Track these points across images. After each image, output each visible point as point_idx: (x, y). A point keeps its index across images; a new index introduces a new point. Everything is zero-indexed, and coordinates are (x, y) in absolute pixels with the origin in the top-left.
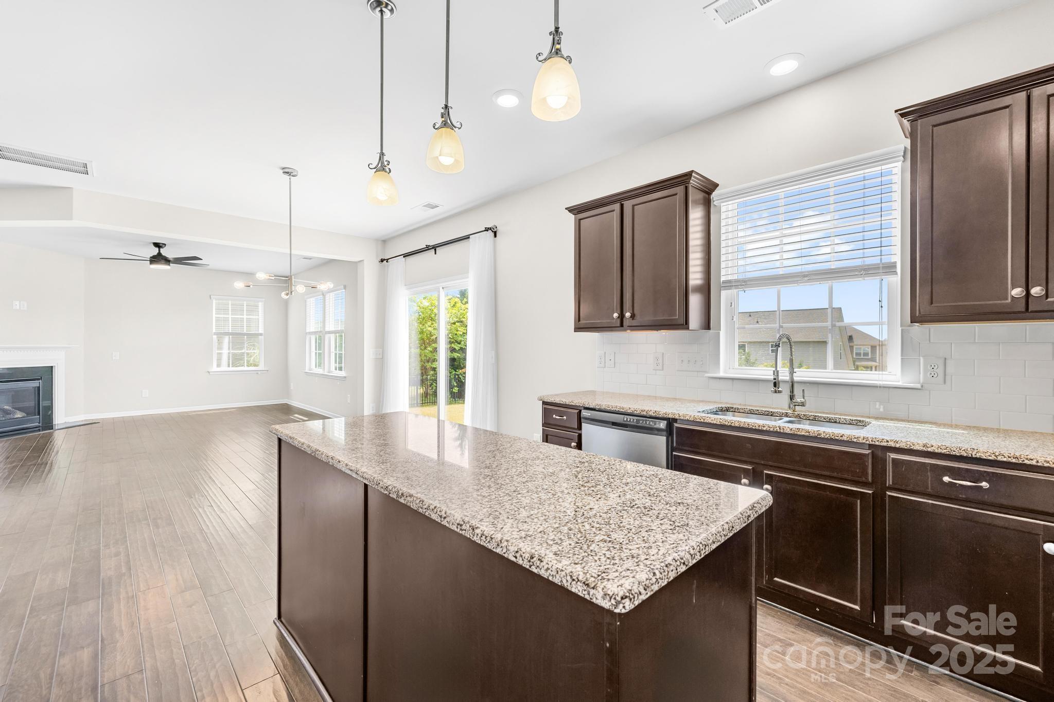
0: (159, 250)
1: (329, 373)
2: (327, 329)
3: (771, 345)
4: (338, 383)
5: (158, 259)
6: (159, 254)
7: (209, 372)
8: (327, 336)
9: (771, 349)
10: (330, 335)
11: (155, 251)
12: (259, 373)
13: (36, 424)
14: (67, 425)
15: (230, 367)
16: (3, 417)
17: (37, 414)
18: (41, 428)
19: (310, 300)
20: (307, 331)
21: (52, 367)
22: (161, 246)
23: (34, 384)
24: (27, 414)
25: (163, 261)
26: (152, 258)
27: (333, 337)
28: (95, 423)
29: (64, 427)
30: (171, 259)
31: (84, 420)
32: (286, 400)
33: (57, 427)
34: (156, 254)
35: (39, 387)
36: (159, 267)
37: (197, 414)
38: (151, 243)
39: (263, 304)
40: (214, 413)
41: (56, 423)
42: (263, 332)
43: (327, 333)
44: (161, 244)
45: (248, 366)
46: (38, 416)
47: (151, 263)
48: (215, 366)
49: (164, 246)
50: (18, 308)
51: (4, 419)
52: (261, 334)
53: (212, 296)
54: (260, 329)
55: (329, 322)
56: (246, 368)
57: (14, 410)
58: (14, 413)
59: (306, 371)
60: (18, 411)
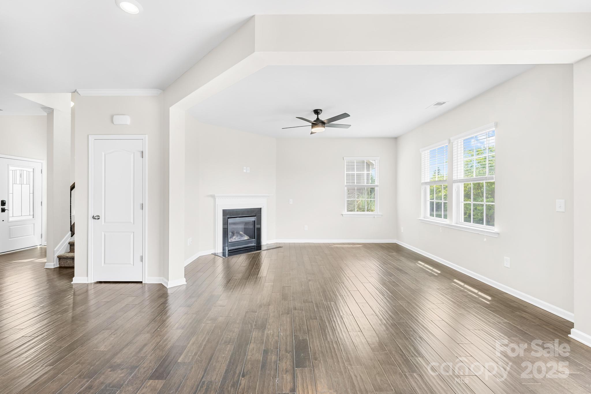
0: (318, 116)
1: (457, 224)
2: (455, 178)
4: (485, 240)
5: (318, 123)
6: (318, 119)
7: (342, 214)
8: (455, 186)
10: (458, 184)
11: (314, 117)
12: (376, 217)
13: (254, 244)
14: (267, 247)
15: (356, 211)
16: (240, 238)
17: (254, 238)
18: (256, 247)
19: (426, 152)
20: (422, 181)
21: (261, 208)
22: (319, 113)
23: (253, 219)
24: (250, 238)
25: (320, 124)
26: (313, 123)
27: (462, 186)
28: (280, 247)
29: (266, 248)
30: (325, 121)
31: (276, 243)
32: (396, 240)
33: (263, 248)
34: (316, 119)
35: (255, 221)
36: (319, 130)
37: (337, 247)
38: (312, 111)
39: (378, 161)
40: (348, 247)
41: (263, 244)
42: (378, 184)
43: (455, 183)
44: (319, 111)
45: (368, 211)
46: (255, 239)
47: (312, 128)
48: (346, 210)
49: (321, 112)
50: (246, 171)
51: (240, 240)
52: (377, 186)
53: (344, 158)
54: (376, 182)
55: (458, 170)
56: (366, 213)
57: (244, 234)
58: (244, 236)
59: (422, 218)
60: (246, 235)
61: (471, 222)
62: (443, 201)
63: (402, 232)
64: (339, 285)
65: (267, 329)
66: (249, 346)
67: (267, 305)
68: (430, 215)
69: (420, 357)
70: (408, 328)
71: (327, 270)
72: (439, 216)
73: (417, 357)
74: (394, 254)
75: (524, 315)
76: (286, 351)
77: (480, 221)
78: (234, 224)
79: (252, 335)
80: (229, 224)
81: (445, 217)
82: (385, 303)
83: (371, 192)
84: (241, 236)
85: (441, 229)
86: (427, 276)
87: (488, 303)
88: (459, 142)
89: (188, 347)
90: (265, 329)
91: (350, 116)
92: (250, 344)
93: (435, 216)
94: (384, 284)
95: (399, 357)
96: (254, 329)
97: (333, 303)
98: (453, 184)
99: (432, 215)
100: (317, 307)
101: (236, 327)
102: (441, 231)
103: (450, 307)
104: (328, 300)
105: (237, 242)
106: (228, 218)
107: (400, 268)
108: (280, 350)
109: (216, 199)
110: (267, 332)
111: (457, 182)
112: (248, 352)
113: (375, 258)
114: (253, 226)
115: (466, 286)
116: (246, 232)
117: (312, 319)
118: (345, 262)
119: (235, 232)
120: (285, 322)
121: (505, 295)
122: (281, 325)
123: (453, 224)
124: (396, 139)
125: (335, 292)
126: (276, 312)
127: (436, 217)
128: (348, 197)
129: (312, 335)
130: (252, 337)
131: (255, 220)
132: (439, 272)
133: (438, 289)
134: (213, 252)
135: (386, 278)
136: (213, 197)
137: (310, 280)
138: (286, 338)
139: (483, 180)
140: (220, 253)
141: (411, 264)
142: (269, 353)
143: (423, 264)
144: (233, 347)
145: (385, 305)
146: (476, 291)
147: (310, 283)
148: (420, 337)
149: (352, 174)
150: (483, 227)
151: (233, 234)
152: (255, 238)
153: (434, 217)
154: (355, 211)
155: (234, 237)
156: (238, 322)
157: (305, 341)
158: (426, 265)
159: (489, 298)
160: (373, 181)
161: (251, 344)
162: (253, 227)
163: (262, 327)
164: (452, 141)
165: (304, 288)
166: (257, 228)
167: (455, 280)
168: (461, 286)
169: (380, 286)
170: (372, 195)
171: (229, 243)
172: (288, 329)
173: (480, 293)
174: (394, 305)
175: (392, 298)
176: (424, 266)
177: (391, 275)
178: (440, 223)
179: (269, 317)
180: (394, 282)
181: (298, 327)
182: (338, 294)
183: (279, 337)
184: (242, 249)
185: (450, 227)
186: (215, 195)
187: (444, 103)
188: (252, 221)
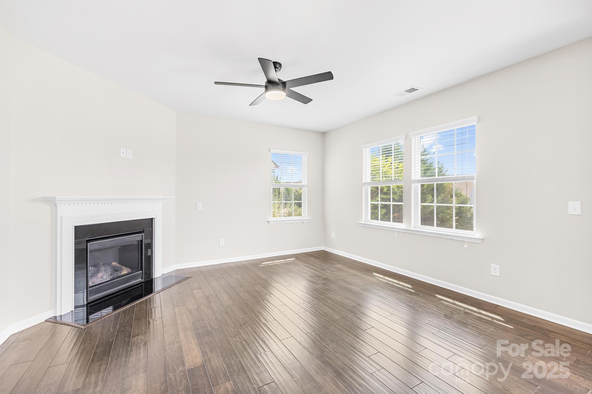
1: (417, 228)
4: (466, 246)
7: (269, 222)
8: (413, 185)
12: (303, 222)
13: (139, 280)
16: (111, 275)
17: (140, 269)
18: (143, 284)
19: (367, 150)
20: (364, 181)
21: (152, 219)
23: (138, 237)
24: (132, 270)
28: (188, 278)
31: (176, 270)
32: (323, 247)
35: (142, 241)
43: (415, 183)
45: (295, 215)
46: (141, 271)
48: (272, 215)
51: (111, 278)
52: (305, 186)
53: (271, 150)
54: (304, 181)
56: (294, 218)
57: (120, 266)
58: (121, 270)
59: (363, 223)
60: (124, 267)
61: (434, 226)
62: (392, 203)
63: (333, 237)
68: (373, 218)
72: (386, 219)
78: (100, 250)
80: (90, 252)
84: (115, 269)
85: (396, 234)
91: (333, 79)
99: (376, 219)
102: (396, 237)
105: (106, 282)
106: (86, 240)
109: (58, 205)
111: (418, 182)
119: (102, 265)
123: (412, 229)
124: (323, 134)
127: (381, 220)
131: (141, 239)
134: (50, 314)
136: (52, 202)
140: (69, 312)
143: (382, 276)
150: (453, 232)
151: (98, 269)
152: (142, 269)
153: (378, 220)
154: (282, 217)
155: (100, 275)
158: (387, 278)
164: (410, 137)
166: (146, 253)
170: (299, 197)
171: (89, 289)
178: (395, 228)
184: (119, 293)
185: (407, 232)
186: (55, 198)
187: (417, 90)
188: (137, 241)
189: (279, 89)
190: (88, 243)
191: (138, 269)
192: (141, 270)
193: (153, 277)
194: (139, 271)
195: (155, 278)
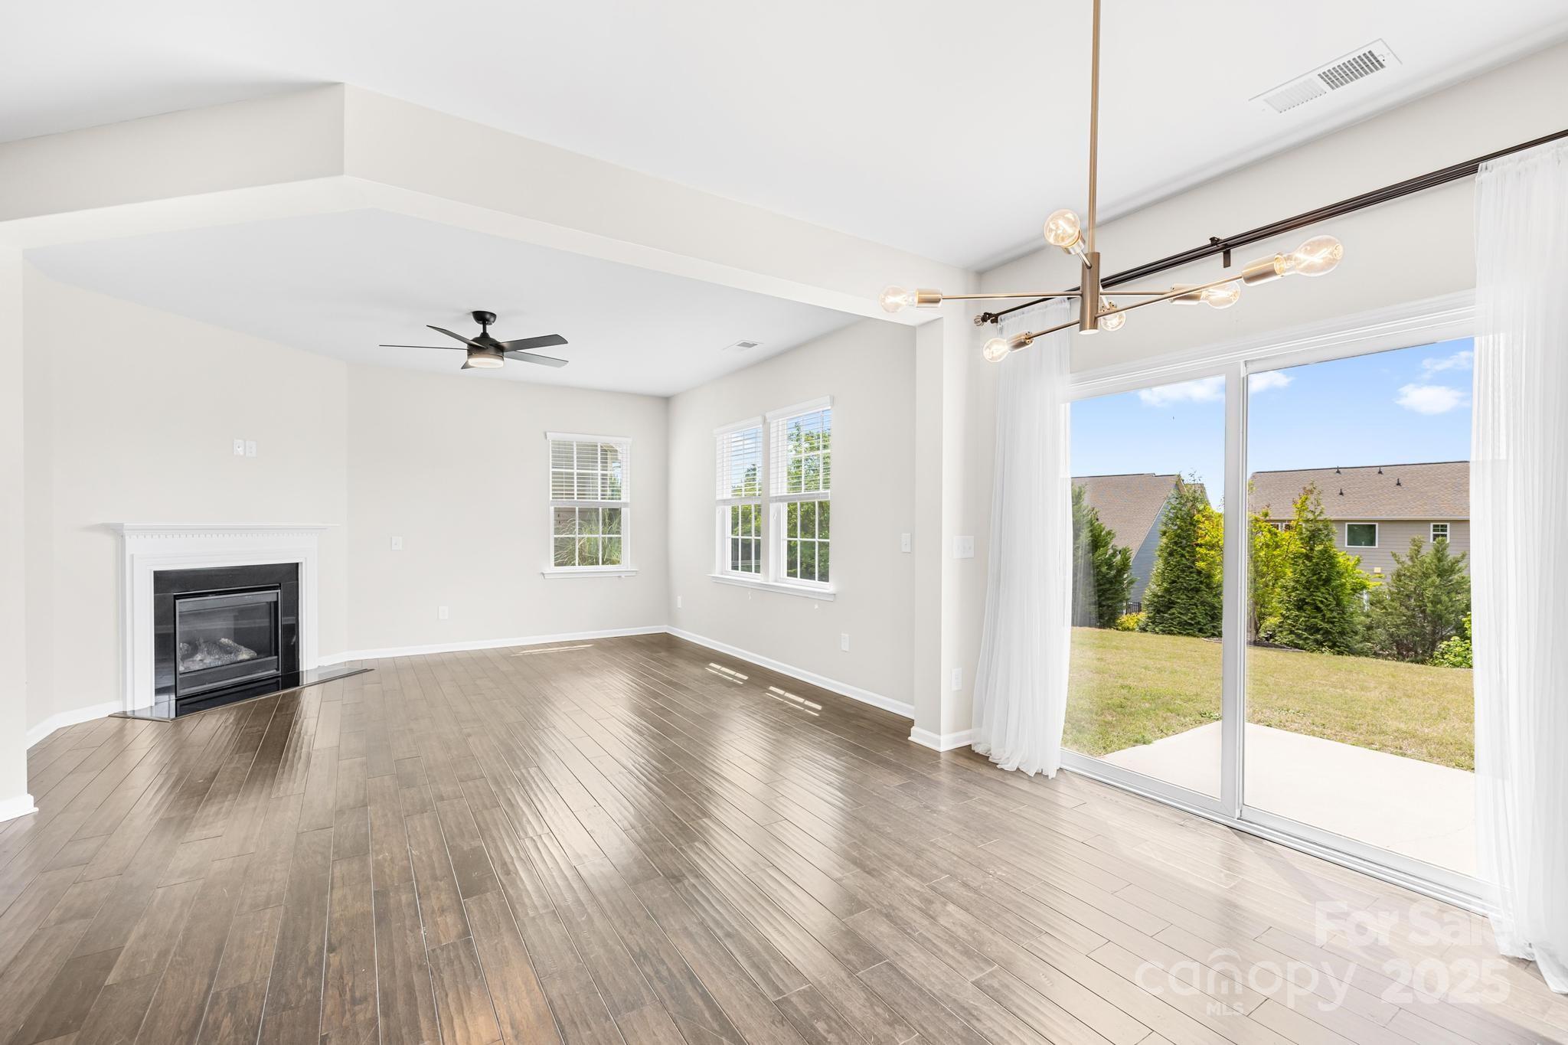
0: (484, 329)
1: (776, 581)
2: (773, 493)
3: (1434, 526)
4: (816, 607)
5: (484, 345)
6: (485, 335)
7: (543, 574)
8: (773, 507)
9: (1432, 533)
10: (778, 504)
11: (474, 330)
12: (623, 576)
13: (273, 672)
14: (320, 675)
15: (577, 564)
16: (219, 659)
17: (273, 653)
18: (280, 679)
19: (725, 437)
20: (718, 497)
21: (297, 564)
22: (488, 320)
23: (270, 596)
24: (258, 653)
25: (492, 350)
26: (470, 345)
27: (784, 509)
28: (366, 671)
29: (317, 680)
30: (505, 345)
31: (349, 661)
32: (666, 626)
33: (306, 679)
34: (479, 336)
35: (276, 603)
36: (485, 363)
37: (531, 655)
38: (469, 314)
39: (629, 448)
40: (558, 652)
41: (304, 670)
42: (629, 501)
43: (773, 502)
44: (488, 316)
45: (603, 563)
46: (276, 657)
47: (468, 355)
48: (552, 562)
49: (492, 319)
50: (242, 453)
51: (220, 663)
52: (626, 505)
53: (548, 434)
54: (623, 495)
55: (778, 478)
56: (601, 567)
57: (236, 645)
58: (238, 651)
59: (717, 575)
60: (242, 647)
61: (797, 577)
62: (753, 538)
63: (679, 606)
64: (545, 733)
65: (374, 853)
66: (331, 895)
67: (359, 805)
68: (732, 567)
69: (706, 817)
70: (687, 779)
71: (512, 707)
72: (747, 568)
73: (701, 819)
74: (663, 654)
75: (863, 723)
76: (435, 878)
77: (808, 574)
78: (197, 614)
79: (333, 874)
80: (180, 616)
81: (757, 570)
82: (645, 748)
83: (611, 518)
84: (225, 650)
85: (750, 594)
86: (724, 688)
87: (817, 715)
88: (780, 423)
89: (125, 948)
90: (367, 853)
91: (566, 342)
92: (331, 892)
93: (740, 568)
94: (641, 713)
95: (671, 826)
96: (333, 861)
97: (533, 770)
98: (771, 504)
99: (735, 567)
100: (497, 783)
101: (276, 870)
102: (750, 598)
103: (758, 732)
104: (522, 767)
105: (210, 670)
106: (175, 596)
107: (675, 680)
108: (417, 881)
109: (127, 538)
110: (374, 858)
111: (776, 501)
112: (330, 907)
113: (621, 668)
114: (268, 620)
115: (788, 695)
116: (242, 637)
117: (487, 808)
118: (554, 685)
119: (202, 641)
120: (418, 830)
121: (842, 700)
122: (409, 836)
123: (770, 582)
124: (666, 400)
125: (535, 748)
126: (389, 815)
127: (742, 570)
128: (557, 531)
129: (491, 836)
130: (332, 879)
131: (275, 600)
132: (746, 678)
133: (742, 707)
134: (116, 708)
135: (646, 702)
136: (117, 531)
137: (469, 735)
138: (430, 857)
139: (814, 498)
140: (146, 709)
141: (696, 671)
142: (391, 894)
143: (718, 667)
144: (282, 909)
145: (646, 750)
146: (801, 700)
147: (470, 740)
148: (707, 789)
149: (567, 474)
150: (814, 585)
151: (194, 648)
152: (277, 654)
153: (738, 570)
154: (574, 565)
155: (198, 657)
156: (278, 858)
157: (477, 852)
158: (724, 669)
159: (819, 707)
160: (616, 492)
161: (334, 892)
162: (268, 624)
163: (360, 851)
164: (768, 421)
165: (456, 753)
166: (284, 623)
167: (772, 688)
168: (779, 695)
169: (635, 720)
170: (612, 526)
171: (179, 677)
172: (430, 840)
173: (807, 703)
174: (662, 747)
175: (658, 737)
176: (719, 671)
177: (656, 696)
178: (748, 582)
179: (372, 830)
180: (662, 708)
181: (455, 830)
182: (543, 751)
183: (409, 859)
184: (233, 690)
185: (765, 589)
186: (122, 525)
187: (754, 345)
188: (267, 602)
189: (489, 355)
190: (177, 601)
191: (271, 652)
192: (275, 655)
193: (300, 670)
194: (271, 656)
195: (303, 672)
